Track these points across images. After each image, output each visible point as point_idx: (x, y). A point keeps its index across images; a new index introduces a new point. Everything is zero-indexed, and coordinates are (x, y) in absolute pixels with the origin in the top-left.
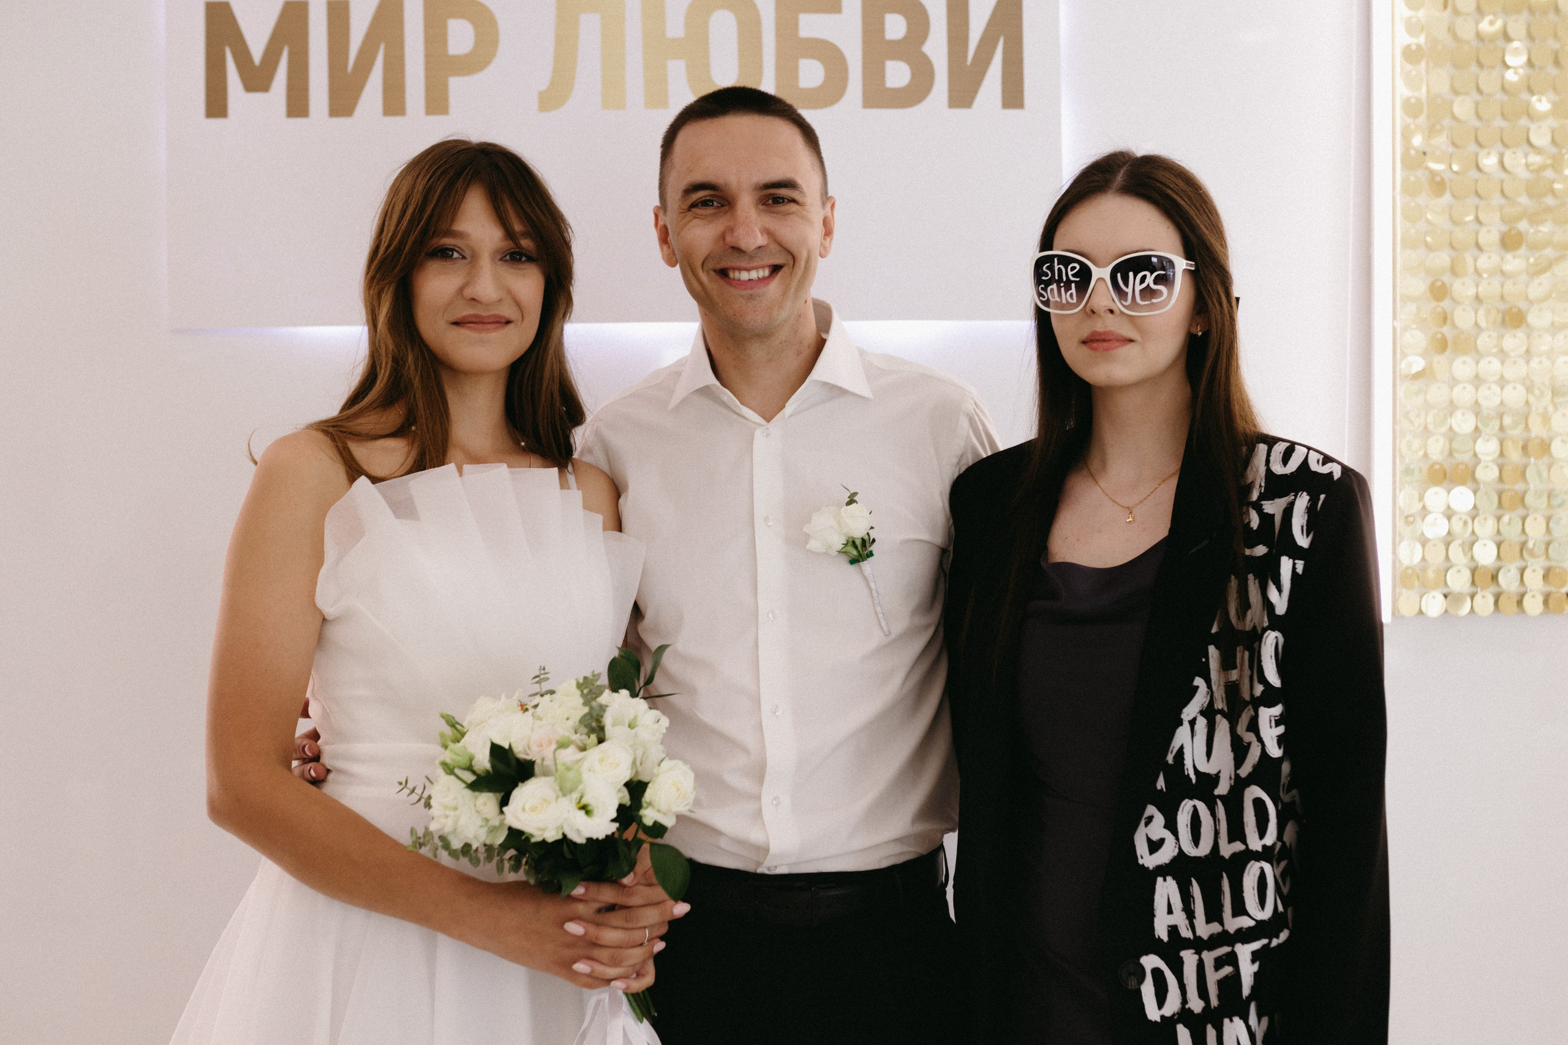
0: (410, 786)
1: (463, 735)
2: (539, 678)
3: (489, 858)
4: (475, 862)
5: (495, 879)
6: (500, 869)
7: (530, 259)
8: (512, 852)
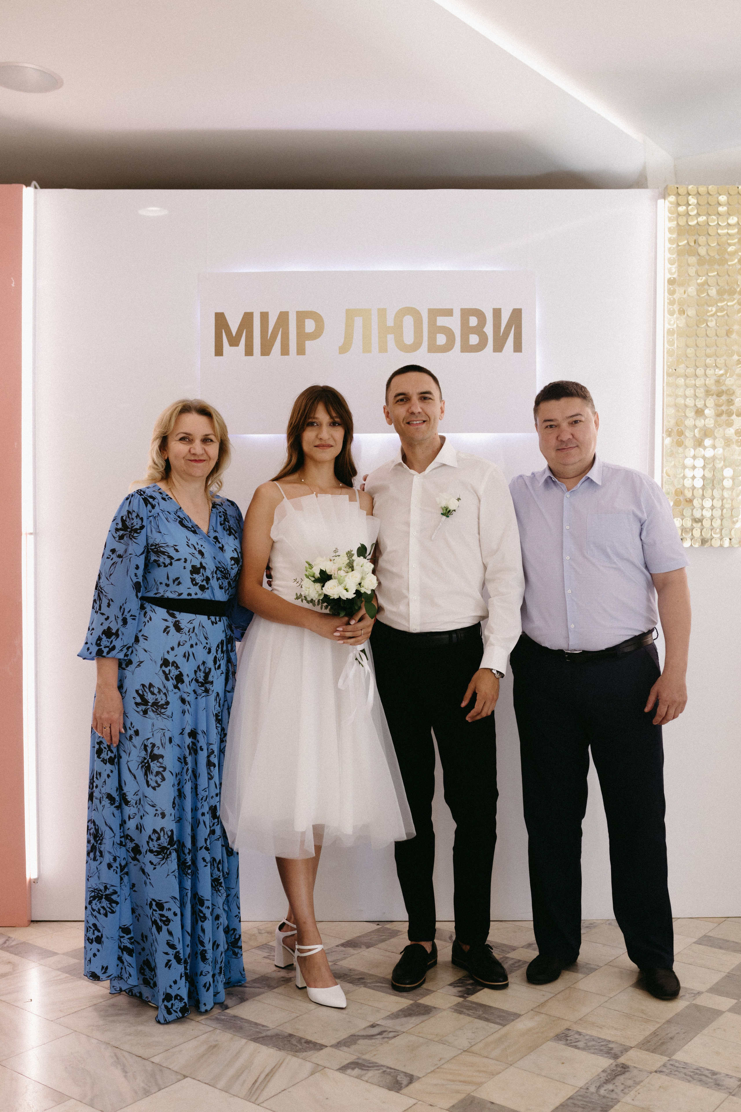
0: (297, 581)
1: (312, 568)
2: (336, 551)
3: (318, 604)
4: (314, 605)
5: (320, 611)
6: (321, 608)
7: (339, 425)
8: (325, 604)
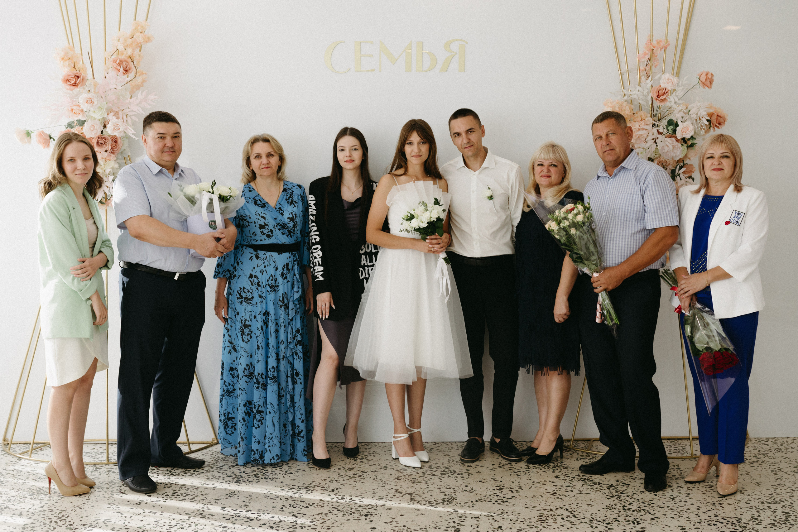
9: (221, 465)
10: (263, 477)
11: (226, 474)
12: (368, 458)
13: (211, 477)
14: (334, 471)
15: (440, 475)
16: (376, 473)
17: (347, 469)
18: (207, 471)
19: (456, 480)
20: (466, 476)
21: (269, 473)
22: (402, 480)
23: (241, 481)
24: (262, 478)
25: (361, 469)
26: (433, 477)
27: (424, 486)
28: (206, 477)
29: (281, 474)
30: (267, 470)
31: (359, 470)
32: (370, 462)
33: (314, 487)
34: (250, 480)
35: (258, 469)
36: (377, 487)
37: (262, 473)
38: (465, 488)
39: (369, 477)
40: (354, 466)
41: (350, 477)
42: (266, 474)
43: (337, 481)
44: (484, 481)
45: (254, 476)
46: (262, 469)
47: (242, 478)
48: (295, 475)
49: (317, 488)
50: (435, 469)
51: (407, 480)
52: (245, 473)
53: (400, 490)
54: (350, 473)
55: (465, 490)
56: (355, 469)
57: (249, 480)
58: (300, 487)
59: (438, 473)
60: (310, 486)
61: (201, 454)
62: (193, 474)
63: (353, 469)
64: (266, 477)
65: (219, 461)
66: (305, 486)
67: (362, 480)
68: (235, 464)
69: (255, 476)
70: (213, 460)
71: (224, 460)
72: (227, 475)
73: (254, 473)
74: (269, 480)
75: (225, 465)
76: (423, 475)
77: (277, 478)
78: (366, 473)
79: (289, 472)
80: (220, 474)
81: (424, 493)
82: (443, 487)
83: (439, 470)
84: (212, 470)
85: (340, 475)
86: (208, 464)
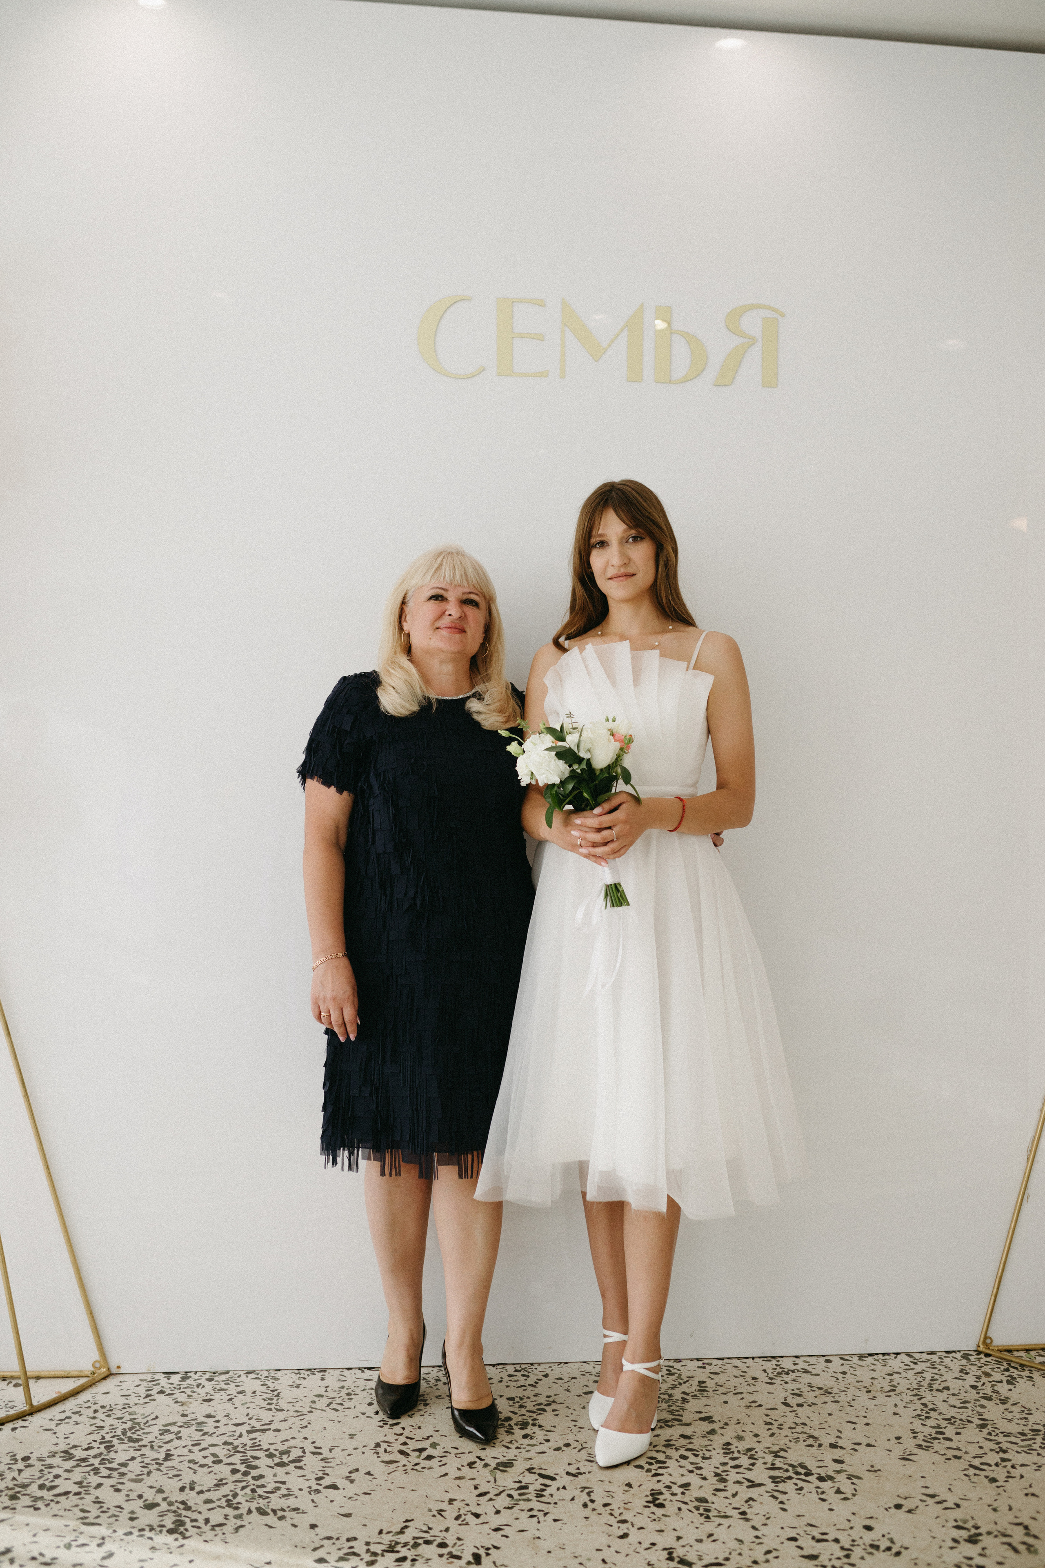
9: (121, 1457)
10: (253, 1506)
11: (140, 1497)
12: (542, 1419)
13: (94, 1511)
14: (459, 1474)
15: (771, 1486)
16: (582, 1481)
17: (493, 1463)
18: (79, 1483)
19: (825, 1505)
20: (846, 1487)
21: (268, 1489)
22: (671, 1508)
23: (189, 1525)
24: (250, 1512)
25: (535, 1463)
26: (754, 1493)
27: (743, 1530)
28: (76, 1510)
29: (306, 1490)
30: (261, 1477)
31: (530, 1470)
32: (551, 1436)
33: (416, 1545)
34: (216, 1517)
35: (234, 1471)
36: (604, 1540)
37: (248, 1491)
38: (869, 1537)
39: (567, 1495)
40: (511, 1454)
41: (510, 1496)
42: (260, 1491)
43: (477, 1516)
44: (908, 1504)
45: (223, 1502)
46: (246, 1474)
47: (189, 1514)
48: (345, 1493)
49: (424, 1549)
50: (745, 1461)
51: (683, 1507)
52: (198, 1489)
53: (679, 1552)
54: (507, 1480)
55: (872, 1546)
56: (520, 1466)
57: (212, 1523)
58: (373, 1548)
59: (760, 1474)
60: (402, 1539)
61: (63, 1416)
62: (36, 1499)
63: (508, 1464)
64: (262, 1503)
65: (115, 1441)
66: (387, 1539)
67: (554, 1512)
68: (162, 1456)
69: (229, 1504)
70: (98, 1437)
71: (131, 1440)
72: (140, 1503)
73: (225, 1490)
74: (271, 1519)
75: (133, 1459)
76: (721, 1486)
77: (296, 1509)
78: (553, 1479)
79: (326, 1482)
80: (119, 1498)
81: (755, 1562)
82: (802, 1533)
83: (759, 1463)
84: (94, 1480)
85: (481, 1490)
86: (84, 1454)
